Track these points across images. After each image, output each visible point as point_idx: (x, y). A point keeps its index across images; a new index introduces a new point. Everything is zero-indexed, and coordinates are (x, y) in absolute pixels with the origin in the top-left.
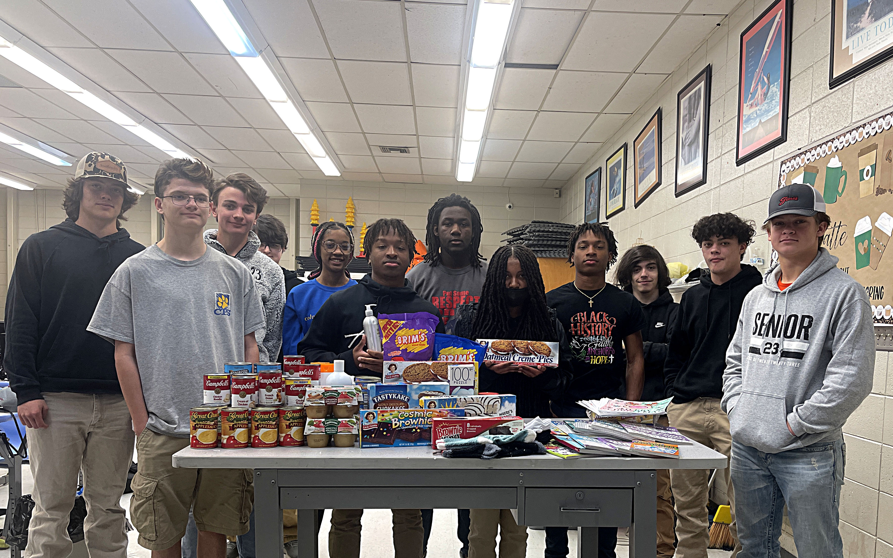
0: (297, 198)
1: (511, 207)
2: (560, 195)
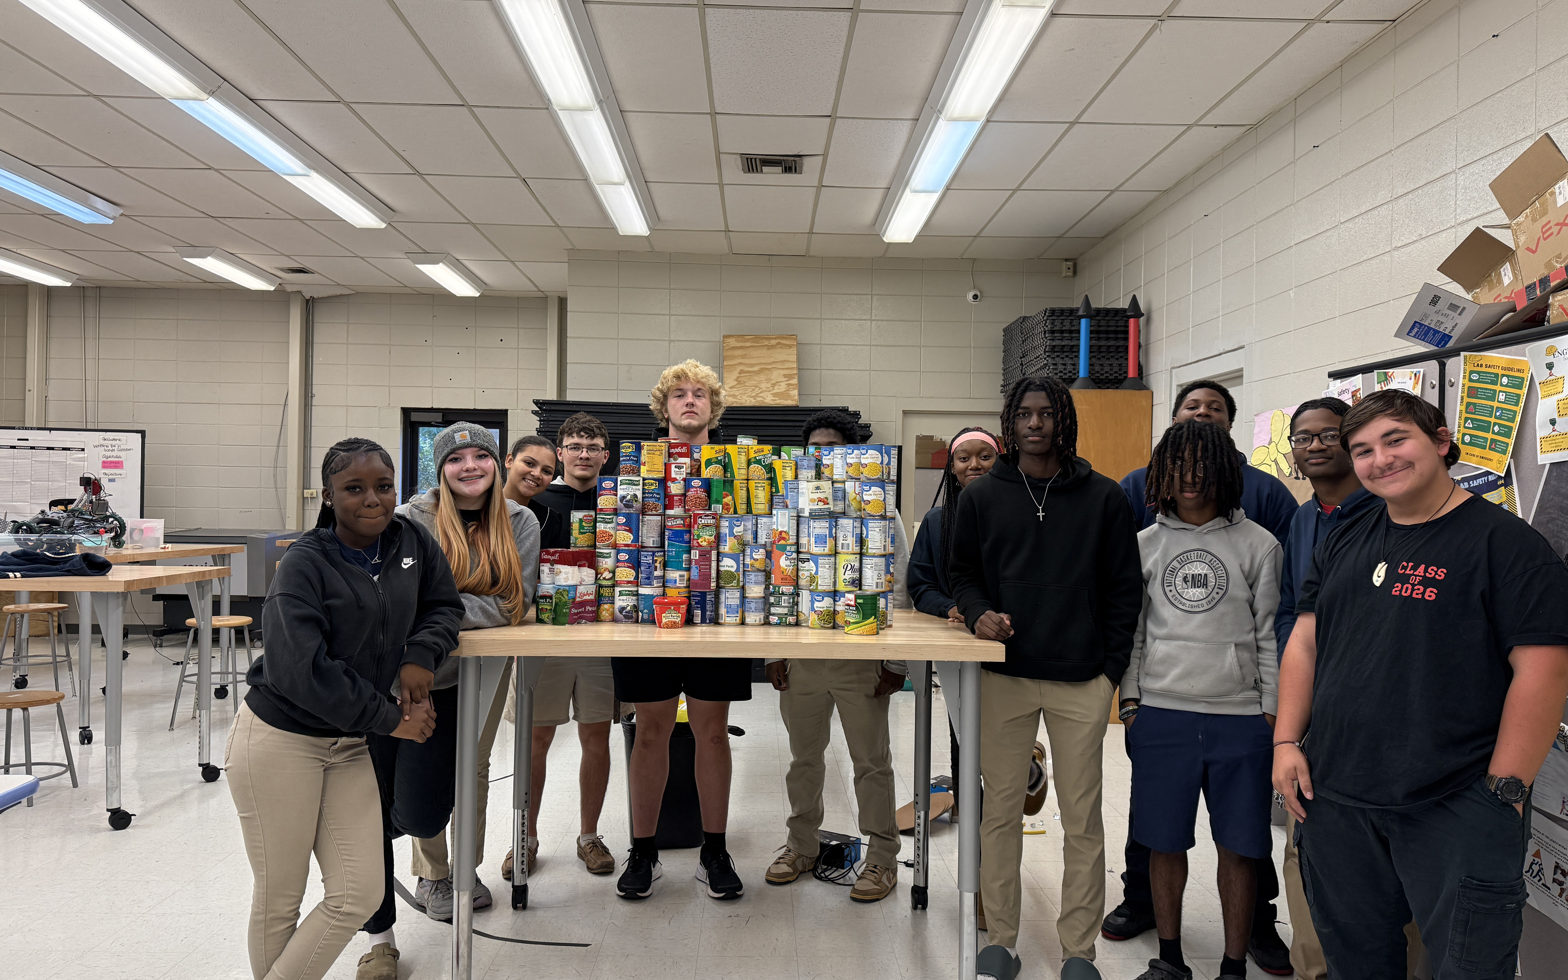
0: (562, 295)
1: (977, 298)
2: (1075, 273)
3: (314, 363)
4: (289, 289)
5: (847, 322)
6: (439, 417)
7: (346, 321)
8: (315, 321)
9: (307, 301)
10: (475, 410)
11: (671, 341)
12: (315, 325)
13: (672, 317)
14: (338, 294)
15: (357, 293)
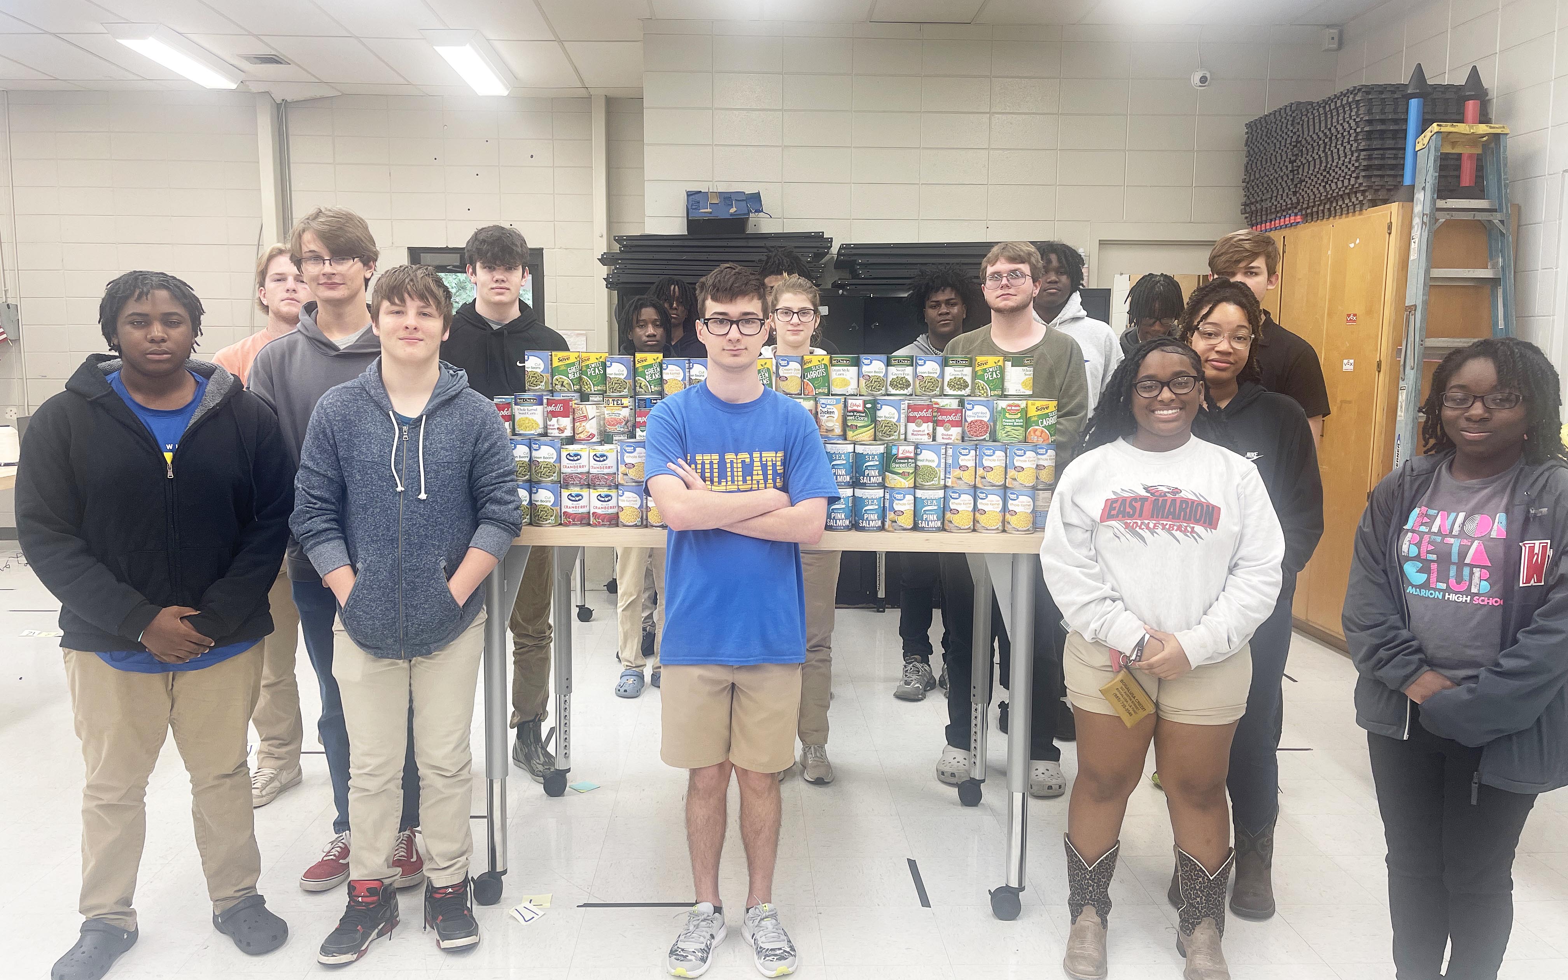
1: (1206, 82)
2: (1341, 45)
3: (293, 189)
4: (255, 87)
5: (1026, 117)
6: (455, 260)
7: (331, 133)
8: (290, 132)
9: (278, 106)
12: (291, 138)
14: (319, 96)
15: (343, 94)
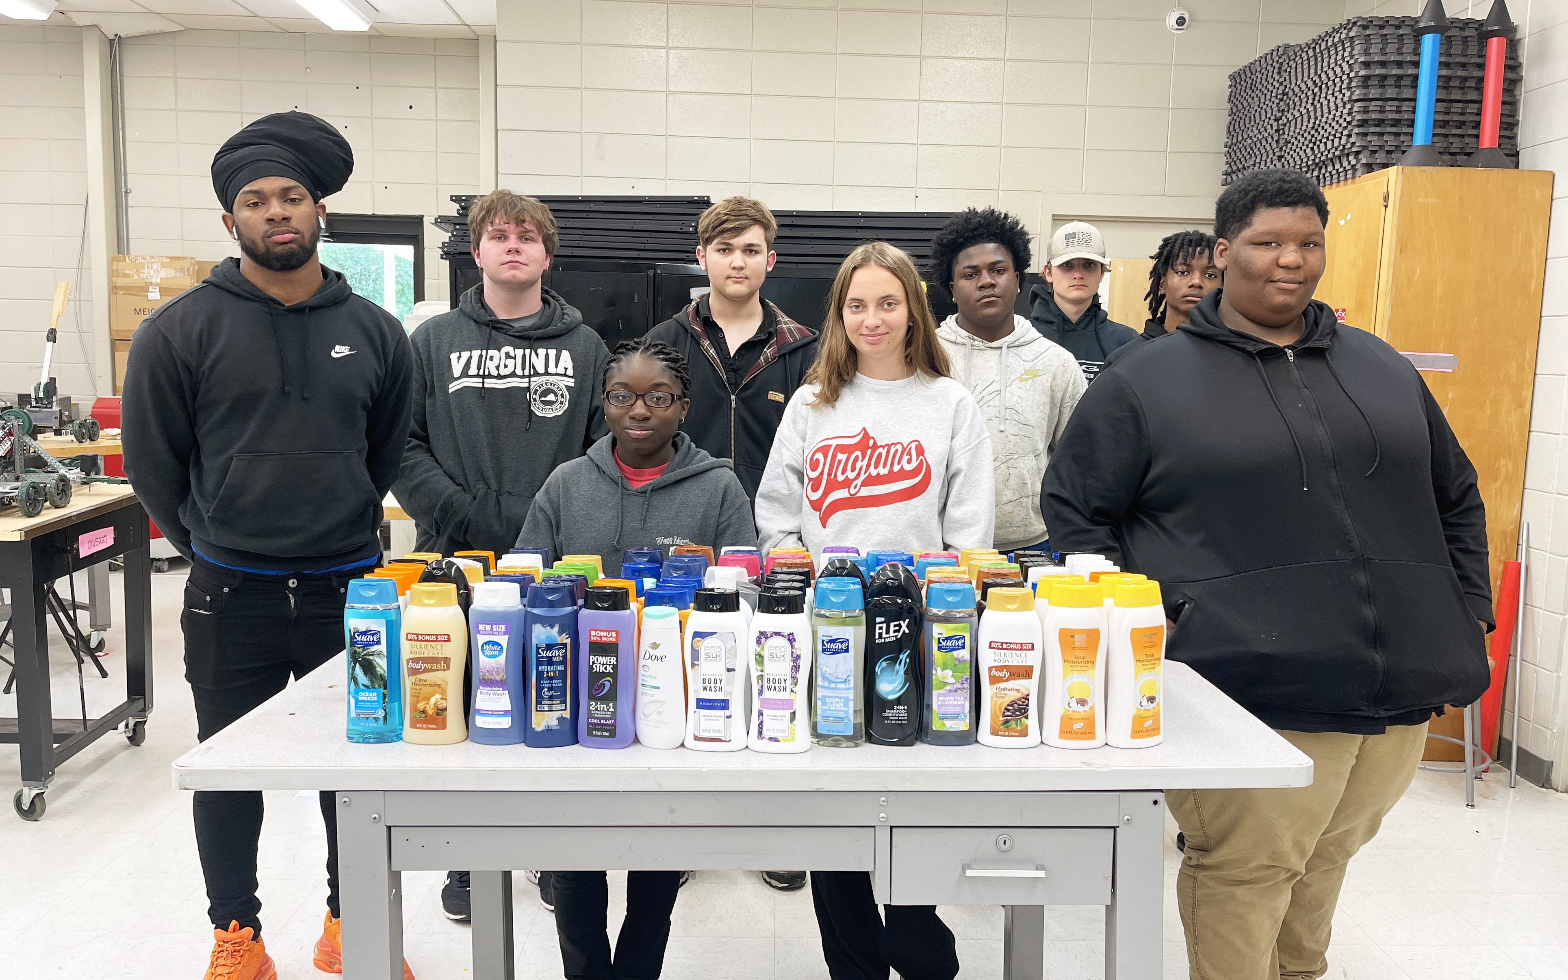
1: (1183, 24)
3: (127, 140)
4: (80, 20)
5: (964, 62)
7: (172, 75)
8: (125, 73)
9: (111, 42)
10: (373, 216)
11: (669, 93)
13: (672, 52)
14: (157, 30)
15: (187, 30)
